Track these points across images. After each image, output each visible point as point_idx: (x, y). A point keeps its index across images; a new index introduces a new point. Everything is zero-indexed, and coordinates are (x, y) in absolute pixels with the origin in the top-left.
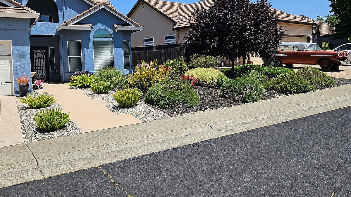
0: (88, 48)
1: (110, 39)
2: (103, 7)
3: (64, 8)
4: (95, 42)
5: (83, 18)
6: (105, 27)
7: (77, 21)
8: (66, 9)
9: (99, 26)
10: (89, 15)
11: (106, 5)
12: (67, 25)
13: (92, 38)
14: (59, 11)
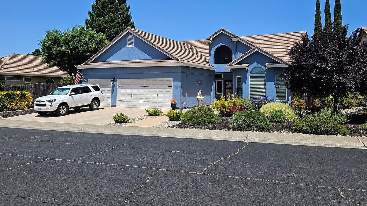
0: (245, 82)
1: (264, 75)
2: (256, 50)
3: (236, 53)
4: (251, 77)
5: (241, 60)
6: (259, 65)
7: (237, 62)
8: (237, 53)
9: (255, 64)
10: (245, 57)
11: (259, 49)
12: (230, 65)
13: (249, 74)
14: (233, 55)
